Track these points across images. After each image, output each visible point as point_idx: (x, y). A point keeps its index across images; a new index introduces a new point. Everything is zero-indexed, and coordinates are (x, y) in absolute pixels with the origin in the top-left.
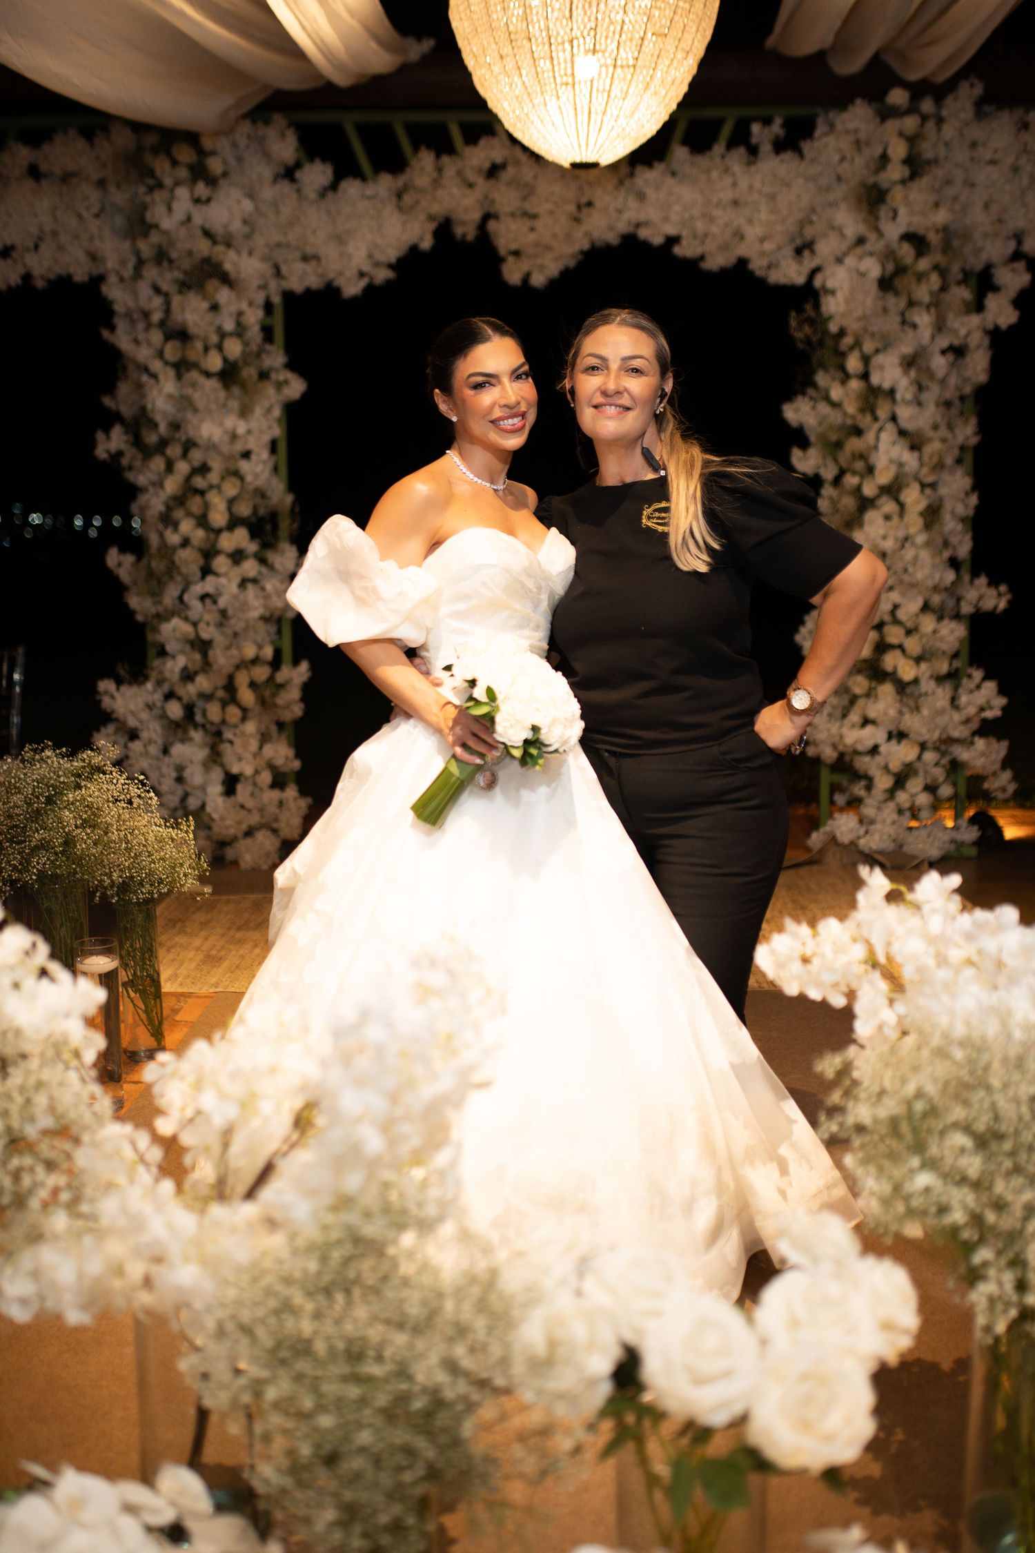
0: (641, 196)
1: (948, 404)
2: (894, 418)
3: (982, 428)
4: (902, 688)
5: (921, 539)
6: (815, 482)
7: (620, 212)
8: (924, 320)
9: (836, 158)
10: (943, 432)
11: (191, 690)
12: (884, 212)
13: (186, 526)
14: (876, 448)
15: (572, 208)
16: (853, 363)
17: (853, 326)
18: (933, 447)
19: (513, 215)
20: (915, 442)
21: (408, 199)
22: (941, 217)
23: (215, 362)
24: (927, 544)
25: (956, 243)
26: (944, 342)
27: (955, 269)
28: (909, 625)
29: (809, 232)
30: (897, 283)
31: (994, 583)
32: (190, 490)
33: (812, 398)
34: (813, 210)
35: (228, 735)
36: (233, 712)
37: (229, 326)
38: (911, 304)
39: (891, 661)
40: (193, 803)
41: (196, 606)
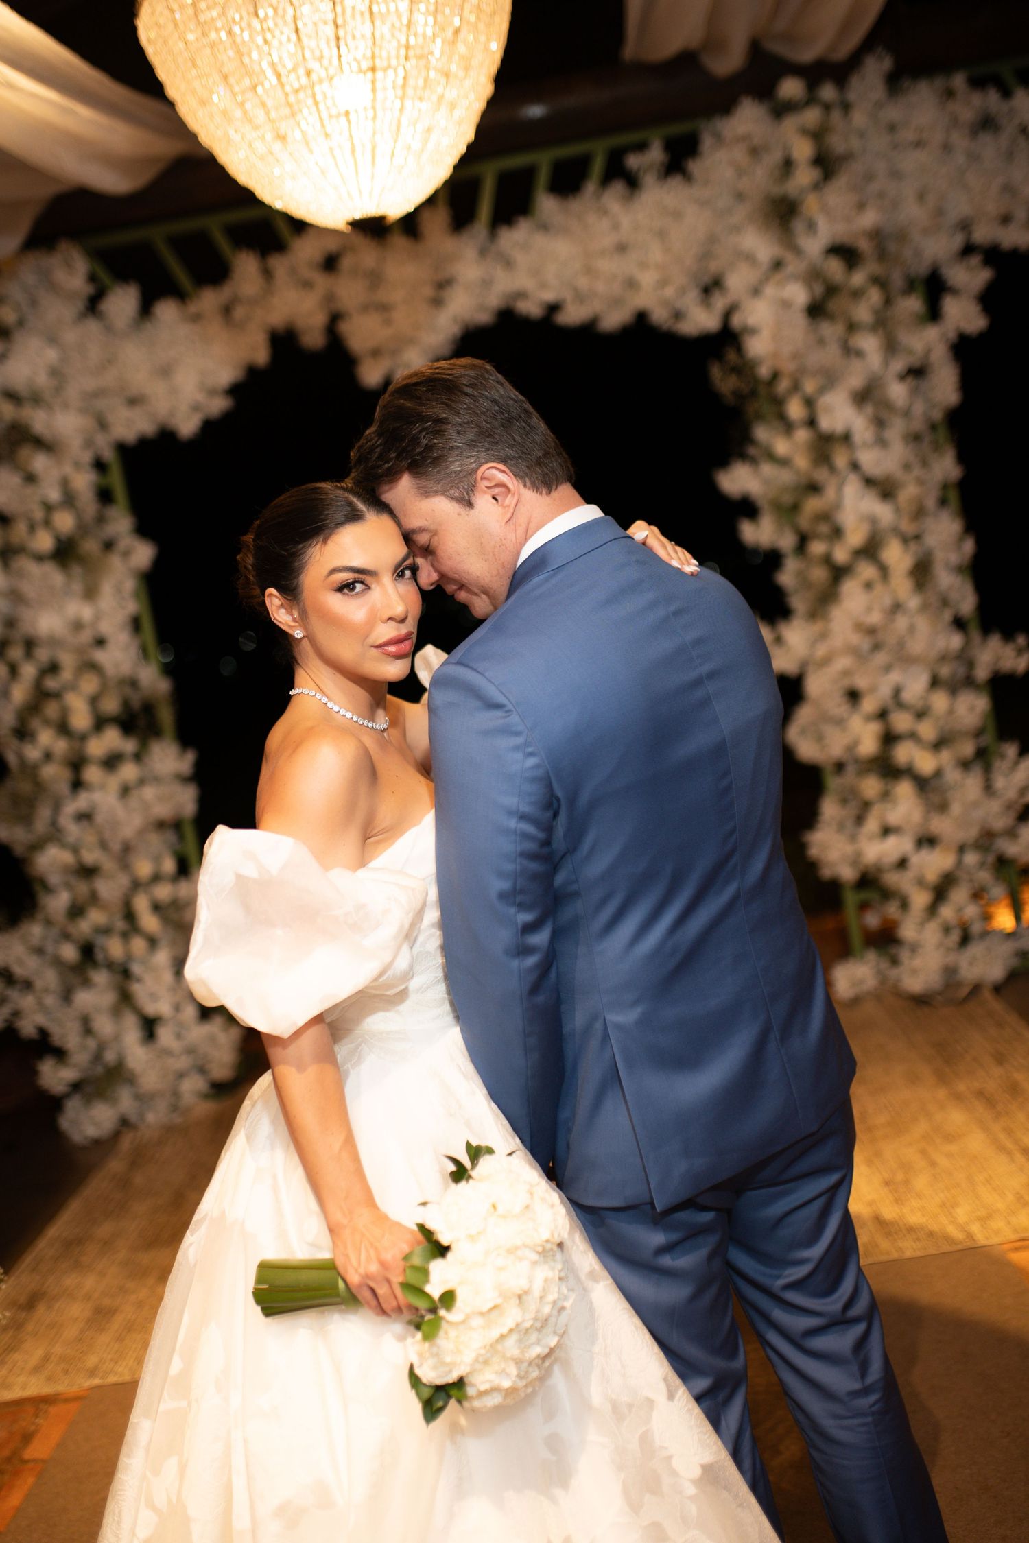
0: (508, 264)
1: (914, 438)
2: (855, 466)
3: (961, 458)
4: (923, 784)
5: (914, 602)
6: (773, 559)
7: (487, 283)
8: (869, 344)
9: (729, 173)
10: (917, 472)
11: (85, 926)
12: (798, 226)
13: (46, 737)
14: (838, 505)
15: (428, 291)
16: (795, 410)
17: (788, 367)
18: (909, 492)
19: (365, 308)
20: (884, 489)
21: (239, 312)
22: (869, 219)
23: (44, 542)
24: (924, 607)
25: (892, 247)
26: (898, 365)
27: (897, 280)
28: (920, 704)
29: (714, 266)
30: (832, 306)
31: (1008, 636)
32: (41, 696)
33: (753, 461)
34: (712, 239)
35: (136, 969)
36: (138, 944)
37: (54, 495)
38: (852, 327)
39: (904, 753)
40: (110, 1057)
41: (73, 830)
